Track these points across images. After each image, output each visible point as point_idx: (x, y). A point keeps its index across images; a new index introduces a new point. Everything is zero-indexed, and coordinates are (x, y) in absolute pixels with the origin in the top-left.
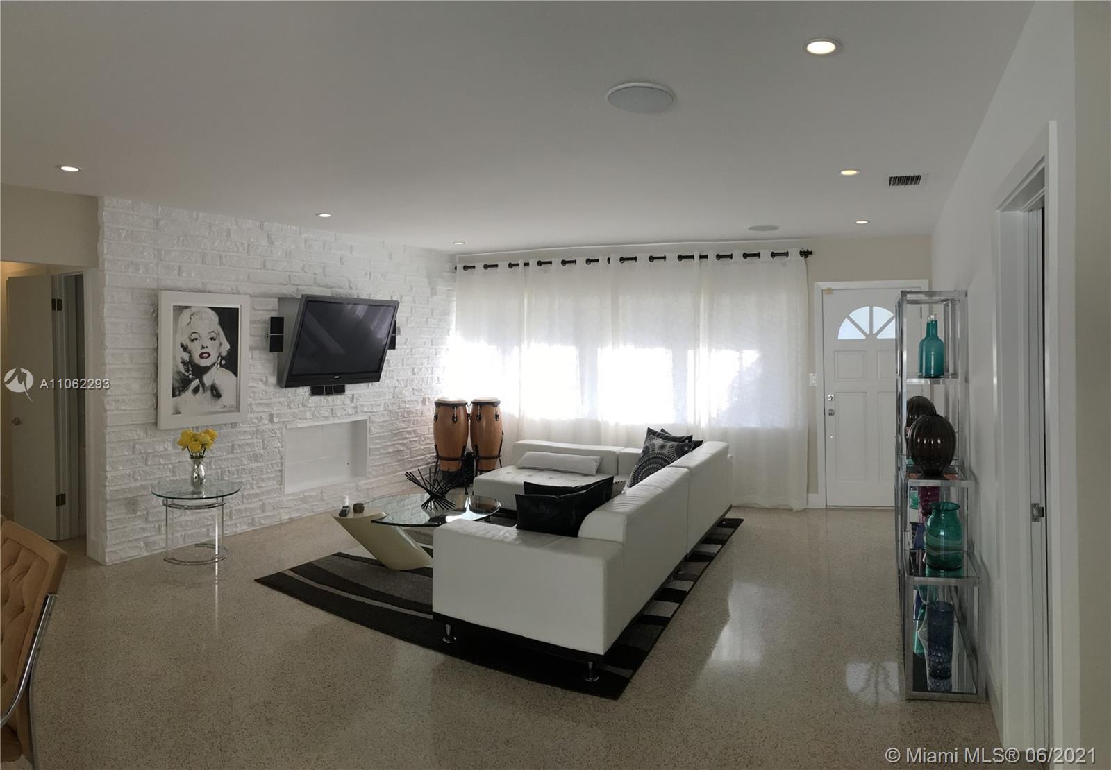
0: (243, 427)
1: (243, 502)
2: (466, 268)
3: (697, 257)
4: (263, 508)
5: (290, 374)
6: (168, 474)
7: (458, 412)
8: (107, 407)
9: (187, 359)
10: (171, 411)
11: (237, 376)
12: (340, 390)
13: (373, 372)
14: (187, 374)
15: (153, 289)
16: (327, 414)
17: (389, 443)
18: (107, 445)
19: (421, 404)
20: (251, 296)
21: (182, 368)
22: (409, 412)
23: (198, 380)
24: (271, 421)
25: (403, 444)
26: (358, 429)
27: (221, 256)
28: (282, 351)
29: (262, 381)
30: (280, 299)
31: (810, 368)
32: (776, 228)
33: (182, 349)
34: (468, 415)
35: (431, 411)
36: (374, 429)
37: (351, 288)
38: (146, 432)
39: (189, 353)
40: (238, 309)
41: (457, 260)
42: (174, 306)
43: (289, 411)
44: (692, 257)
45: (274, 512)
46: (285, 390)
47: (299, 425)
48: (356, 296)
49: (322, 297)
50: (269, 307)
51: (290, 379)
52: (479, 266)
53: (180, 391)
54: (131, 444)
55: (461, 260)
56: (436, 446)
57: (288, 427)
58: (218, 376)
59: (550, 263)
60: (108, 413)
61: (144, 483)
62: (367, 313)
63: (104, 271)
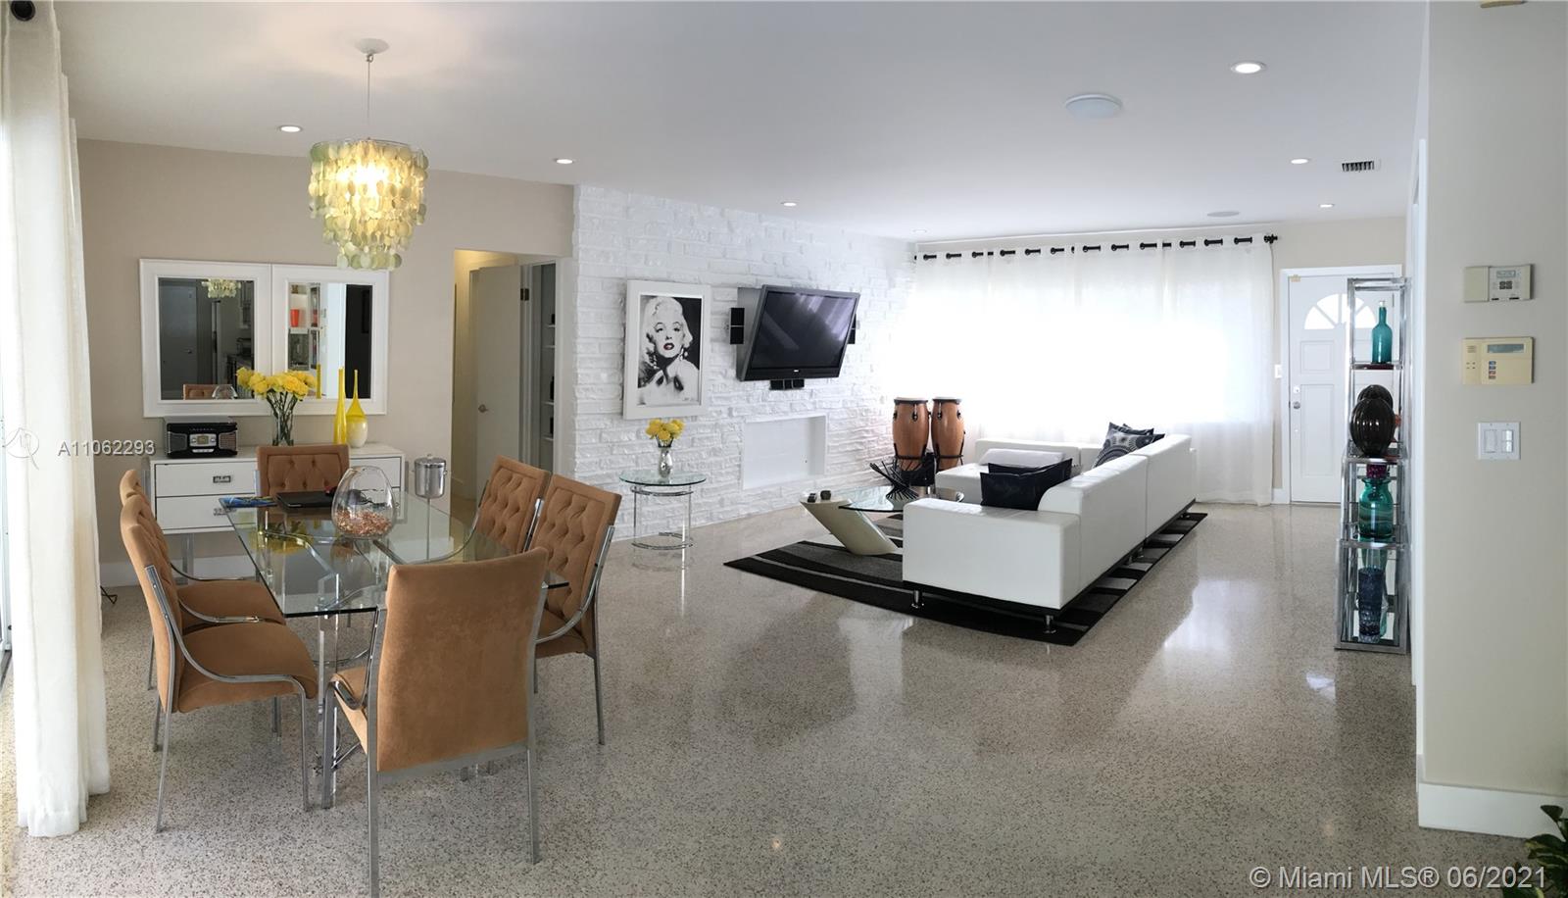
0: (702, 421)
1: (702, 496)
2: (926, 257)
3: (1160, 245)
4: (721, 502)
5: (750, 368)
6: (633, 464)
7: (919, 409)
8: (577, 394)
9: (652, 349)
10: (636, 401)
11: (698, 368)
12: (800, 385)
13: (832, 367)
14: (652, 365)
15: (621, 279)
16: (786, 409)
17: (848, 442)
18: (577, 432)
19: (878, 402)
20: (713, 286)
21: (647, 359)
22: (867, 411)
23: (661, 371)
24: (730, 414)
25: (861, 443)
26: (816, 425)
27: (685, 246)
28: (742, 342)
29: (721, 373)
30: (740, 289)
31: (1276, 360)
32: (1237, 213)
33: (647, 340)
34: (929, 413)
35: (890, 409)
36: (832, 427)
37: (810, 279)
38: (612, 422)
39: (655, 344)
40: (700, 300)
41: (917, 247)
42: (642, 296)
43: (748, 405)
44: (1155, 245)
45: (733, 507)
46: (744, 383)
47: (758, 420)
48: (815, 288)
49: (781, 288)
50: (730, 298)
51: (749, 372)
52: (941, 256)
53: (645, 382)
54: (598, 431)
55: (921, 248)
56: (895, 445)
57: (747, 421)
58: (680, 368)
59: (1014, 252)
60: (579, 401)
61: (609, 471)
62: (823, 307)
63: (577, 260)
